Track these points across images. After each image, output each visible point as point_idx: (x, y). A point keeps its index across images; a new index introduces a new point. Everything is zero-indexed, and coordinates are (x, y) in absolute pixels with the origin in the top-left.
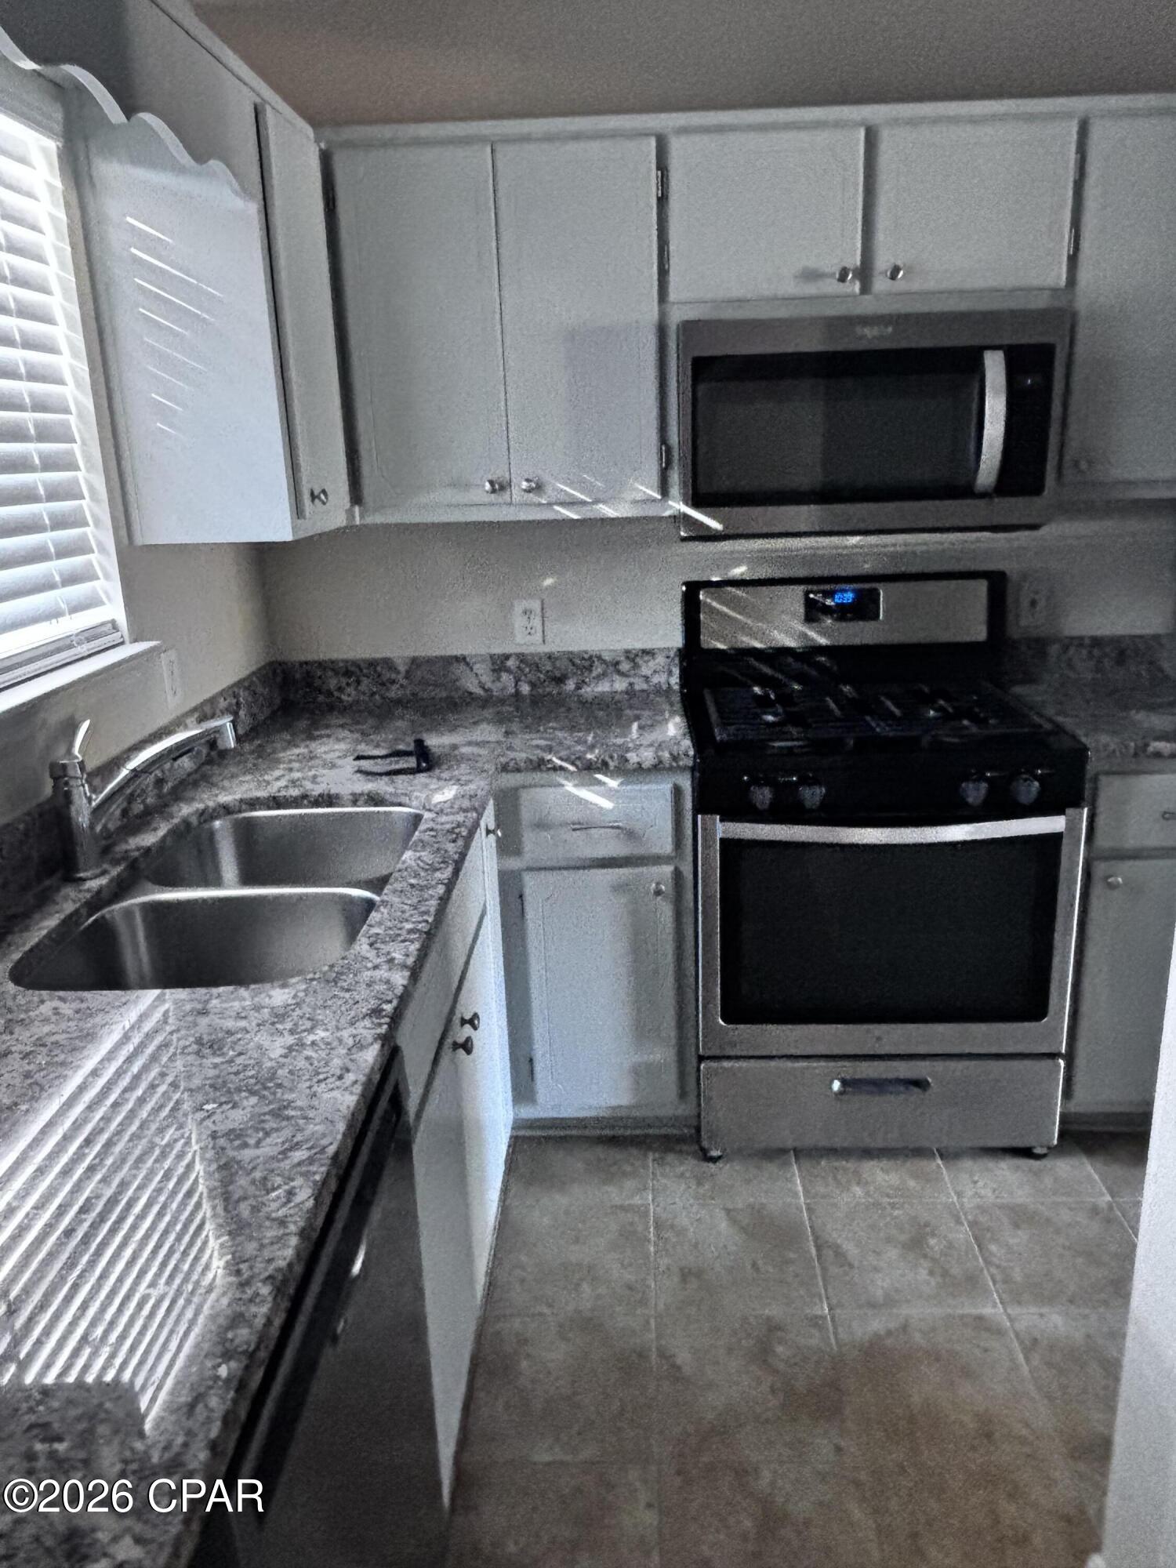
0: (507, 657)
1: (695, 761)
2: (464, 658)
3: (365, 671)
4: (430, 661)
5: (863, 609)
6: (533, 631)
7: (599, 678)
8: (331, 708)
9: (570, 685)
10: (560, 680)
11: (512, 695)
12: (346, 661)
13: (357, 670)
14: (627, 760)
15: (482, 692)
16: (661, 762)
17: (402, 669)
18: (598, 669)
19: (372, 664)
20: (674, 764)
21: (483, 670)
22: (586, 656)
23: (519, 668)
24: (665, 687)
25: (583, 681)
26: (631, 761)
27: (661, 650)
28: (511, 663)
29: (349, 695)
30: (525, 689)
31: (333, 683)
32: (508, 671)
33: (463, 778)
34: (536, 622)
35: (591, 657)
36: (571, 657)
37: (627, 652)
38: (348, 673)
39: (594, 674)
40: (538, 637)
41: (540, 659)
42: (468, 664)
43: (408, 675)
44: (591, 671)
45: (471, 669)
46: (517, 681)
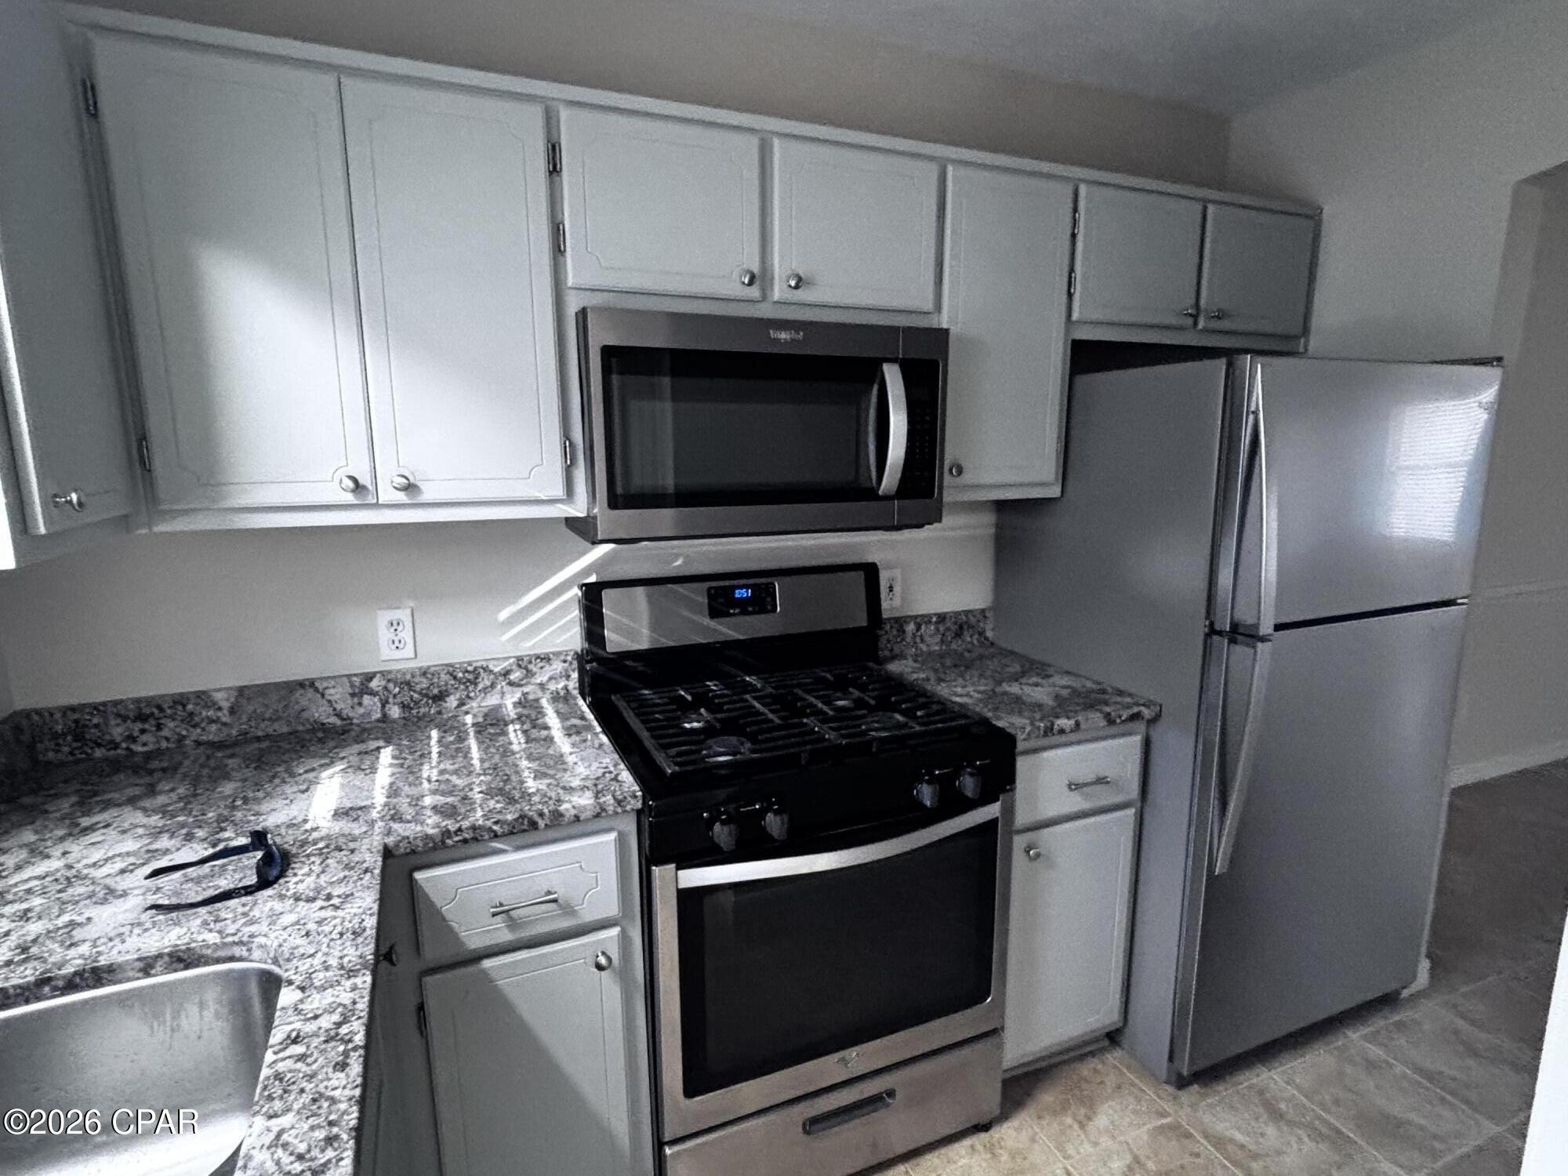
0: (370, 677)
1: (644, 803)
2: (312, 683)
3: (169, 711)
4: (263, 690)
5: (761, 602)
6: (401, 646)
7: (485, 690)
8: (116, 766)
9: (452, 702)
10: (440, 697)
11: (378, 721)
12: (137, 701)
13: (156, 711)
14: (561, 815)
15: (339, 722)
16: (603, 810)
17: (225, 705)
18: (485, 681)
19: (180, 701)
20: (619, 810)
21: (338, 694)
22: (470, 668)
23: (386, 688)
24: (562, 693)
25: (468, 697)
26: (567, 815)
27: (557, 654)
28: (375, 684)
29: (144, 745)
30: (395, 712)
31: (117, 732)
32: (373, 693)
33: (337, 891)
34: (406, 635)
35: (476, 669)
36: (451, 670)
37: (519, 659)
38: (141, 718)
39: (480, 686)
40: (408, 652)
41: (413, 676)
42: (317, 690)
43: (232, 711)
44: (476, 684)
45: (323, 695)
46: (384, 703)
